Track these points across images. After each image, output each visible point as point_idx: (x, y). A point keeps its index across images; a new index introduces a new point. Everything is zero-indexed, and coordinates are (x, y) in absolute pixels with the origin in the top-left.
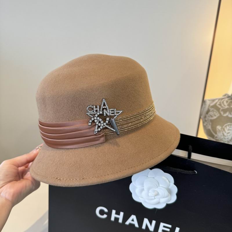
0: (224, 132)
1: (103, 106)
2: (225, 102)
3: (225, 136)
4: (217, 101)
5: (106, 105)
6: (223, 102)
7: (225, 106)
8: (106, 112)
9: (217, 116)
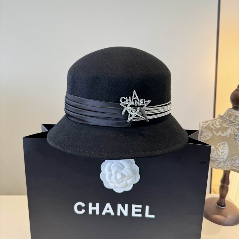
0: (218, 152)
2: (217, 122)
3: (220, 156)
7: (217, 125)
9: (210, 136)
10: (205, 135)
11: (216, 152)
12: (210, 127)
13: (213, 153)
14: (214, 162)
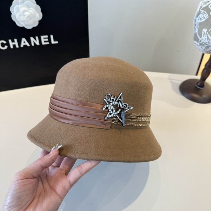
0: (209, 35)
3: (210, 40)
9: (206, 18)
11: (206, 36)
13: (204, 36)
14: (202, 46)
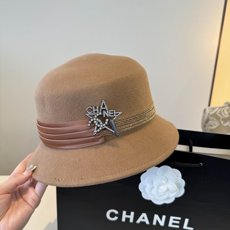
1: (103, 107)
2: (225, 111)
4: (217, 109)
5: (106, 106)
6: (223, 111)
7: (225, 114)
8: (105, 113)
9: (217, 125)
10: (211, 124)
12: (217, 116)
